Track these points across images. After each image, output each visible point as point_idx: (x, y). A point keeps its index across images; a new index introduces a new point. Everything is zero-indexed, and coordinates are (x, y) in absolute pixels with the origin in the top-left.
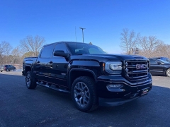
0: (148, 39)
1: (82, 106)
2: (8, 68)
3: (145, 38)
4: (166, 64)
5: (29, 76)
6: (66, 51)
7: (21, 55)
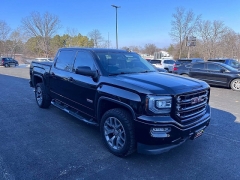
0: (212, 25)
1: (115, 148)
2: (7, 63)
3: (208, 23)
4: (232, 72)
5: (39, 90)
6: (93, 67)
7: (24, 41)
